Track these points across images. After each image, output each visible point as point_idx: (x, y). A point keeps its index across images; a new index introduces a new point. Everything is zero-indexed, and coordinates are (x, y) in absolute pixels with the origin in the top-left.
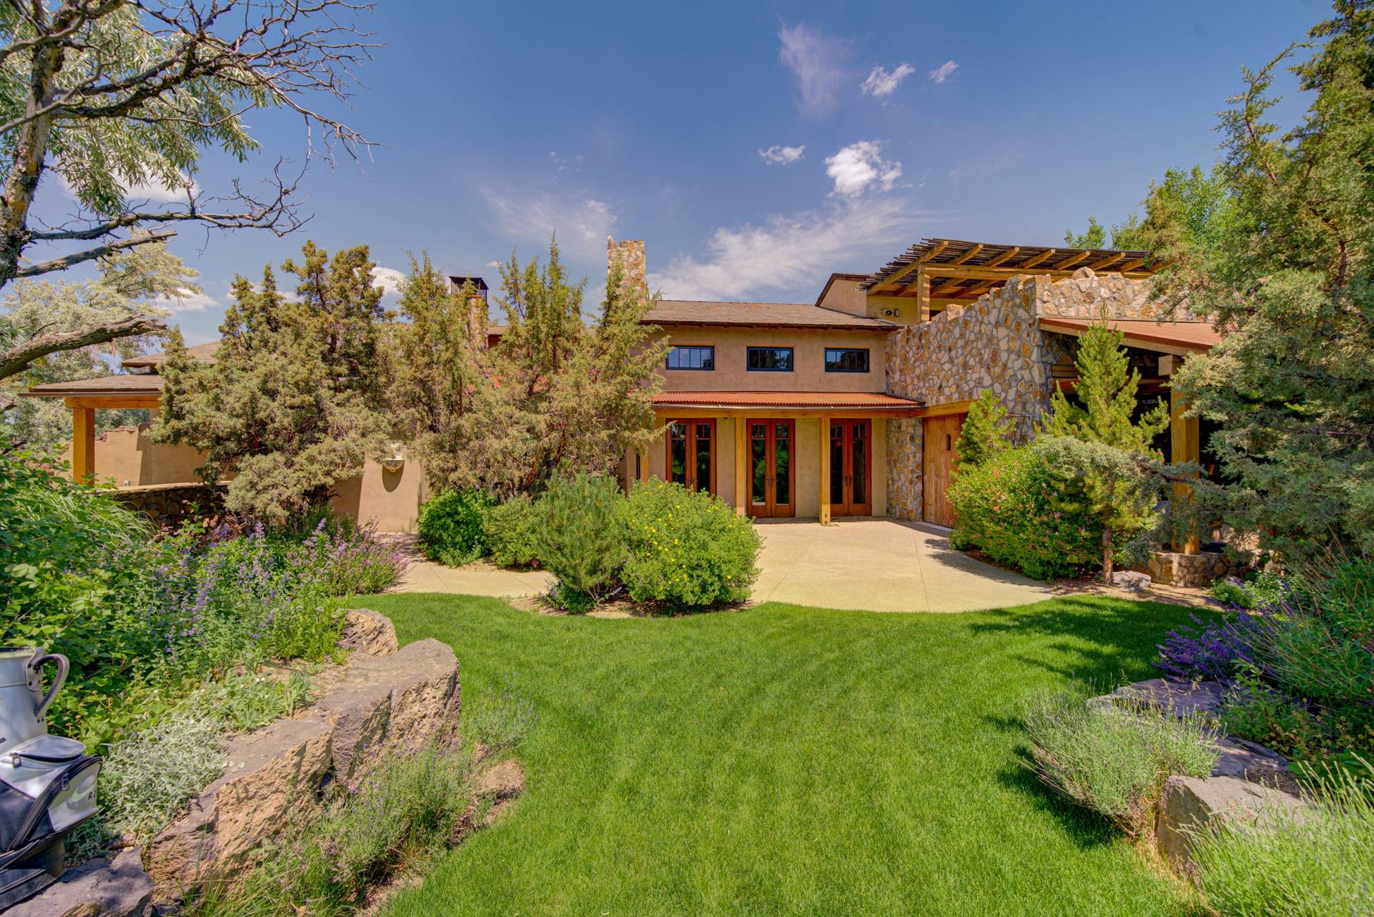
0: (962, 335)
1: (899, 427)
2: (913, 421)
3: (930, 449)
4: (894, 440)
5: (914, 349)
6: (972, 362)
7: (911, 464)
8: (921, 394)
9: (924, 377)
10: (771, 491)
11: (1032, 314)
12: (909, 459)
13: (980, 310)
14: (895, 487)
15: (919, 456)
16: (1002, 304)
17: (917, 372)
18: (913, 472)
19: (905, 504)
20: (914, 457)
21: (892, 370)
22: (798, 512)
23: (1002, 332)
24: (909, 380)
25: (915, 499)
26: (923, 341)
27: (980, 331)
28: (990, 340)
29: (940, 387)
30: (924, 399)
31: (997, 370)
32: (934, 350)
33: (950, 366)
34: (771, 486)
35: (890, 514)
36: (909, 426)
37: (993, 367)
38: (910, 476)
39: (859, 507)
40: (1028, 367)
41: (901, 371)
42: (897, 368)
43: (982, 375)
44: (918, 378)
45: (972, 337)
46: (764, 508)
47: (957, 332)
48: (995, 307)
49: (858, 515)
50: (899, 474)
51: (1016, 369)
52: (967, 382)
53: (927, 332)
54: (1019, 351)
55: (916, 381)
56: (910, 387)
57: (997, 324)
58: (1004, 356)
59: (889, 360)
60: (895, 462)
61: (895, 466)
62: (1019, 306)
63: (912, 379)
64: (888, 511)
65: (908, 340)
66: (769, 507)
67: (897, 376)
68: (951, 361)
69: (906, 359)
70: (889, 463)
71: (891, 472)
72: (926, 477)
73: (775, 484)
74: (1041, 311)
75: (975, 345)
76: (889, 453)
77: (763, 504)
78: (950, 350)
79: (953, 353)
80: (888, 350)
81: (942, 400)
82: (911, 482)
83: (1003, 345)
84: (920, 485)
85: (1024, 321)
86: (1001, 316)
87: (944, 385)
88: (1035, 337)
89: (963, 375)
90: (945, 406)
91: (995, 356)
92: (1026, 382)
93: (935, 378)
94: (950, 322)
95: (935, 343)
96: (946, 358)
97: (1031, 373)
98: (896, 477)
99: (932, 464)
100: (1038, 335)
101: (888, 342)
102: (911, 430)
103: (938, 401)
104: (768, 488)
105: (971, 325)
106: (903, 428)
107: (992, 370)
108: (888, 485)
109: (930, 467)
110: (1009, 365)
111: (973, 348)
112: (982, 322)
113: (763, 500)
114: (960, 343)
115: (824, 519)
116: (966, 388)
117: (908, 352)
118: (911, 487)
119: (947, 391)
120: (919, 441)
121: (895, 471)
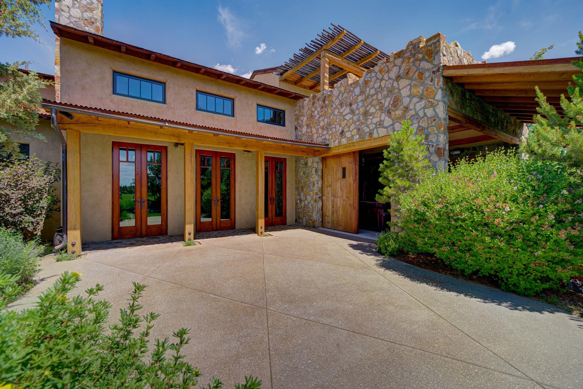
0: (362, 92)
1: (306, 164)
2: (317, 159)
3: (329, 178)
4: (302, 174)
5: (319, 109)
6: (372, 110)
7: (316, 189)
8: (325, 139)
9: (328, 127)
10: (216, 209)
11: (436, 63)
12: (314, 185)
13: (381, 71)
14: (303, 204)
15: (320, 183)
16: (403, 62)
17: (322, 124)
18: (317, 194)
19: (310, 216)
20: (318, 183)
21: (300, 126)
22: (238, 225)
23: (404, 82)
24: (314, 131)
25: (318, 212)
26: (327, 102)
27: (380, 86)
28: (390, 91)
29: (342, 132)
30: (327, 142)
31: (399, 112)
32: (336, 107)
33: (351, 116)
34: (217, 205)
35: (298, 224)
36: (314, 162)
37: (395, 111)
38: (315, 197)
39: (279, 219)
40: (433, 106)
41: (308, 126)
42: (304, 124)
43: (382, 118)
44: (323, 128)
45: (373, 92)
46: (211, 223)
47: (357, 91)
48: (395, 65)
49: (278, 225)
50: (305, 196)
51: (417, 109)
52: (367, 126)
53: (329, 96)
54: (422, 94)
55: (320, 131)
56: (315, 136)
57: (398, 78)
58: (406, 101)
59: (297, 119)
60: (302, 188)
61: (302, 190)
62: (423, 59)
63: (317, 130)
64: (296, 221)
65: (313, 103)
66: (214, 222)
67: (304, 129)
68: (352, 112)
69: (312, 116)
70: (297, 189)
71: (299, 195)
72: (324, 198)
73: (219, 203)
74: (445, 60)
75: (375, 97)
76: (298, 182)
77: (210, 220)
78: (351, 105)
79: (354, 106)
80: (297, 113)
81: (344, 141)
82: (316, 201)
83: (405, 92)
84: (320, 203)
85: (428, 70)
86: (401, 71)
87: (345, 130)
88: (439, 82)
89: (363, 121)
90: (345, 146)
91: (396, 102)
92: (428, 118)
93: (338, 127)
94: (351, 85)
95: (337, 102)
96: (348, 110)
97: (434, 110)
98: (303, 197)
99: (329, 189)
100: (441, 79)
101: (297, 108)
102: (315, 165)
103: (339, 142)
104: (214, 208)
105: (372, 83)
106: (309, 164)
107: (393, 113)
108: (297, 204)
109: (328, 191)
110: (411, 107)
111: (373, 100)
112: (382, 80)
113: (209, 216)
114: (360, 98)
115: (260, 230)
116: (367, 130)
117: (313, 112)
118: (315, 204)
119: (348, 135)
120: (320, 173)
121: (302, 194)
